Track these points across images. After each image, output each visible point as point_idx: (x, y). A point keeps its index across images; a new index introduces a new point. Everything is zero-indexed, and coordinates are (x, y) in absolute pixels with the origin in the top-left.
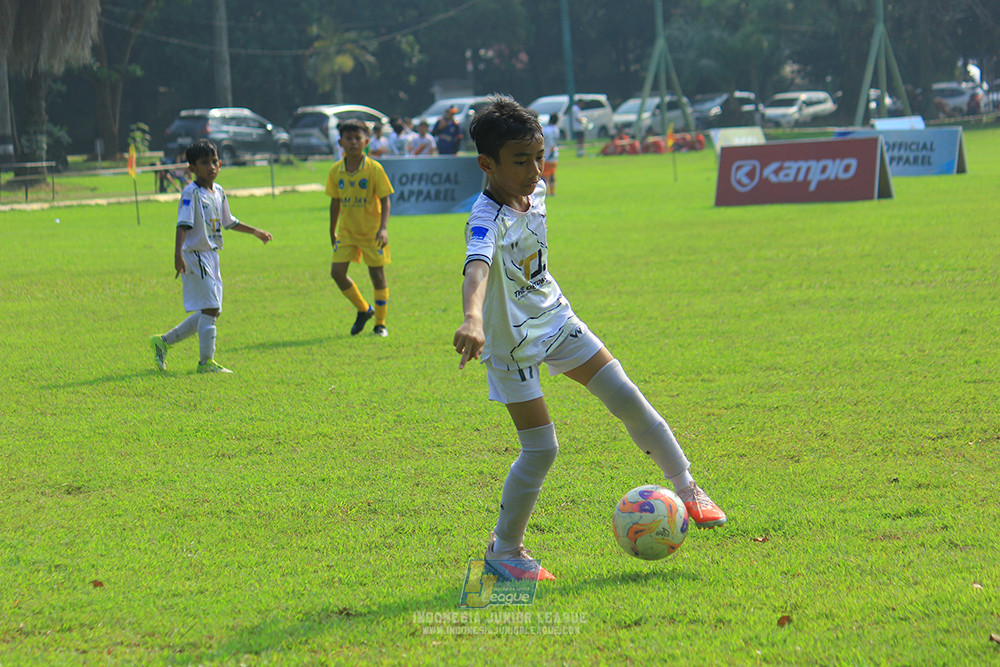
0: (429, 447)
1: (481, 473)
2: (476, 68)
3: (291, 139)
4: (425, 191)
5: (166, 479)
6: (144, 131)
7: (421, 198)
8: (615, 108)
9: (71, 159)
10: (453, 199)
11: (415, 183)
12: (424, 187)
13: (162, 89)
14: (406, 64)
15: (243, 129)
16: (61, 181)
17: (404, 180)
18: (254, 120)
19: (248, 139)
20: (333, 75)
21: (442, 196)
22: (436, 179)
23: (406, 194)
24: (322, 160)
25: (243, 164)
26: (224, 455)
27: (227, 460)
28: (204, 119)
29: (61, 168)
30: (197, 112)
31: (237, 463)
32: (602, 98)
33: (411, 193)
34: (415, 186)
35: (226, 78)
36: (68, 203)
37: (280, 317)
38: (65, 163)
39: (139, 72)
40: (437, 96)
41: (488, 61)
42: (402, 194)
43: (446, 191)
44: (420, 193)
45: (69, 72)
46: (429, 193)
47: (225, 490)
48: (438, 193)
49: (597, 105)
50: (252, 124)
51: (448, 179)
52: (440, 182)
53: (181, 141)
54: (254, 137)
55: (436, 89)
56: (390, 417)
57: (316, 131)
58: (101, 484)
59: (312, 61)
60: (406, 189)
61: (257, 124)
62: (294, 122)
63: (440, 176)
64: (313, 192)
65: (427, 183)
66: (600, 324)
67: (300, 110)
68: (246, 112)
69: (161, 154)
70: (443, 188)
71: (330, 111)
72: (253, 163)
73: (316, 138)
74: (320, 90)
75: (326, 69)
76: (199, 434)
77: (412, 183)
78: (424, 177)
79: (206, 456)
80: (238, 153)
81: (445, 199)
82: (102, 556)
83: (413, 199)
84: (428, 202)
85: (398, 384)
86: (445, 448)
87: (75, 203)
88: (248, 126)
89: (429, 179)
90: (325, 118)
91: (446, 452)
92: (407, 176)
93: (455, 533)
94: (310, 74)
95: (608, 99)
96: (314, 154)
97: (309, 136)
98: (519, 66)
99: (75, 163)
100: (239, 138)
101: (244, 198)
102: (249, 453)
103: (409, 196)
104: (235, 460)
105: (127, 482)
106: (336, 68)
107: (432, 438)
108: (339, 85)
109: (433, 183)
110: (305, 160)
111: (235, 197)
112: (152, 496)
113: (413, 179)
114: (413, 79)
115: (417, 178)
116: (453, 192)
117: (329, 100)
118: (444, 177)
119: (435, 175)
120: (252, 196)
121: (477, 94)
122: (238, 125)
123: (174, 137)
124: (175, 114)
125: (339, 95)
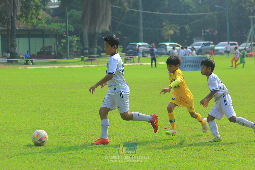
0: (194, 129)
1: (208, 136)
2: (204, 34)
3: (157, 51)
4: (191, 65)
5: (129, 134)
6: (121, 48)
7: (190, 67)
8: (239, 45)
9: (102, 54)
10: (198, 67)
11: (189, 63)
12: (191, 64)
13: (125, 37)
14: (187, 33)
15: (145, 48)
16: (100, 59)
17: (186, 62)
18: (148, 46)
19: (146, 50)
20: (168, 35)
21: (196, 66)
22: (194, 62)
23: (187, 65)
24: (165, 56)
25: (145, 57)
26: (143, 129)
27: (144, 130)
28: (136, 45)
29: (100, 56)
30: (134, 43)
31: (147, 131)
32: (236, 43)
33: (188, 65)
34: (189, 64)
35: (141, 35)
36: (102, 65)
37: (155, 95)
38: (101, 55)
39: (120, 33)
40: (194, 41)
41: (208, 33)
42: (186, 65)
43: (197, 65)
44: (190, 65)
45: (103, 32)
46: (192, 65)
47: (144, 137)
48: (195, 65)
49: (235, 44)
50: (148, 47)
51: (197, 62)
52: (195, 63)
53: (130, 50)
54: (148, 50)
55: (194, 39)
56: (184, 121)
57: (163, 49)
58: (113, 135)
59: (163, 31)
60: (187, 64)
61: (149, 47)
62: (158, 46)
63: (195, 61)
64: (163, 64)
65: (192, 63)
66: (237, 100)
67: (160, 44)
68: (146, 44)
69: (124, 54)
70: (196, 64)
71: (167, 44)
72: (147, 56)
73: (164, 51)
74: (165, 39)
75: (167, 33)
76: (137, 123)
77: (188, 63)
78: (191, 61)
79: (139, 129)
80: (144, 54)
81: (196, 67)
82: (114, 153)
83: (188, 67)
84: (192, 67)
85: (186, 113)
86: (199, 129)
87: (103, 65)
88: (147, 47)
89: (193, 62)
90: (166, 46)
91: (199, 130)
92: (187, 61)
93: (202, 150)
94: (163, 35)
95: (238, 43)
96: (163, 55)
97: (162, 50)
98: (215, 34)
99: (103, 55)
100: (144, 50)
101: (145, 65)
102: (149, 129)
103: (187, 66)
104: (146, 130)
105: (119, 135)
106: (169, 33)
107: (195, 127)
108: (170, 38)
109: (194, 63)
110: (161, 56)
111: (143, 65)
112: (126, 138)
113: (188, 62)
114: (188, 37)
115: (189, 61)
116: (198, 65)
117: (167, 41)
118: (196, 61)
119: (194, 61)
120: (147, 65)
121: (204, 41)
122: (144, 47)
123: (128, 49)
124: (128, 44)
125: (170, 40)
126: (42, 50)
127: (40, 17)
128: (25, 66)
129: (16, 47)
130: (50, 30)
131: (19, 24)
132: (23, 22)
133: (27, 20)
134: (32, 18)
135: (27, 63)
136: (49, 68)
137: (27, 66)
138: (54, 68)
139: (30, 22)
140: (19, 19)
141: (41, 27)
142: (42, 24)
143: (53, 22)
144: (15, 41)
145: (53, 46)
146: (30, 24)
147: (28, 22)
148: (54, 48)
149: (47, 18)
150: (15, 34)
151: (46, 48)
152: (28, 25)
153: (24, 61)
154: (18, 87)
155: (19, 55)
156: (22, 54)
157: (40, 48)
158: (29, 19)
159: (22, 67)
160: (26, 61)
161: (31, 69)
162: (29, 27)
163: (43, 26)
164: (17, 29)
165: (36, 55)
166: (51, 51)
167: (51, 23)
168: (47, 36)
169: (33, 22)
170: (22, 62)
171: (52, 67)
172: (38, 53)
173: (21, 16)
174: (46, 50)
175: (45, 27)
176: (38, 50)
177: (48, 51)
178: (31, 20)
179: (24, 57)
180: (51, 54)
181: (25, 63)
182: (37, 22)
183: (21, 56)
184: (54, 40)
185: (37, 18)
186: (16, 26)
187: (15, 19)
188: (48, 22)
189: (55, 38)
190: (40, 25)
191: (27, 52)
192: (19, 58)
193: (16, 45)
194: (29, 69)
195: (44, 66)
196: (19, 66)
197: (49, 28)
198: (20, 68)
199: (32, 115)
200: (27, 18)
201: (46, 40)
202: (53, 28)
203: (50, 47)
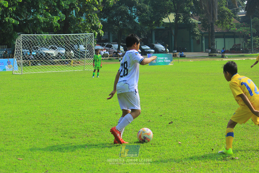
126: (233, 47)
127: (232, 23)
128: (222, 58)
129: (215, 45)
130: (239, 32)
131: (217, 28)
132: (220, 27)
133: (223, 25)
134: (226, 24)
135: (223, 57)
136: (239, 60)
137: (223, 58)
138: (242, 60)
139: (225, 26)
140: (217, 25)
141: (233, 30)
142: (234, 28)
143: (241, 27)
144: (215, 41)
145: (241, 44)
146: (225, 28)
147: (223, 27)
148: (242, 45)
149: (237, 24)
150: (214, 35)
151: (236, 46)
152: (223, 29)
153: (220, 55)
154: (216, 74)
155: (217, 51)
156: (219, 50)
157: (232, 46)
158: (224, 24)
159: (220, 59)
160: (223, 55)
161: (226, 61)
162: (224, 30)
163: (234, 30)
164: (216, 32)
165: (229, 50)
166: (240, 48)
167: (240, 27)
168: (237, 37)
169: (227, 27)
170: (220, 56)
171: (241, 59)
172: (231, 49)
173: (219, 22)
174: (237, 47)
175: (235, 30)
176: (231, 47)
177: (238, 48)
178: (226, 25)
179: (221, 52)
180: (240, 49)
181: (221, 57)
182: (230, 27)
183: (219, 51)
184: (242, 39)
185: (230, 24)
186: (215, 30)
187: (214, 25)
188: (238, 27)
189: (243, 38)
190: (232, 29)
191: (222, 49)
192: (218, 53)
193: (215, 43)
194: (225, 61)
195: (235, 59)
196: (217, 59)
197: (238, 31)
198: (218, 60)
199: (226, 95)
200: (223, 24)
201: (236, 39)
202: (241, 31)
203: (240, 45)
